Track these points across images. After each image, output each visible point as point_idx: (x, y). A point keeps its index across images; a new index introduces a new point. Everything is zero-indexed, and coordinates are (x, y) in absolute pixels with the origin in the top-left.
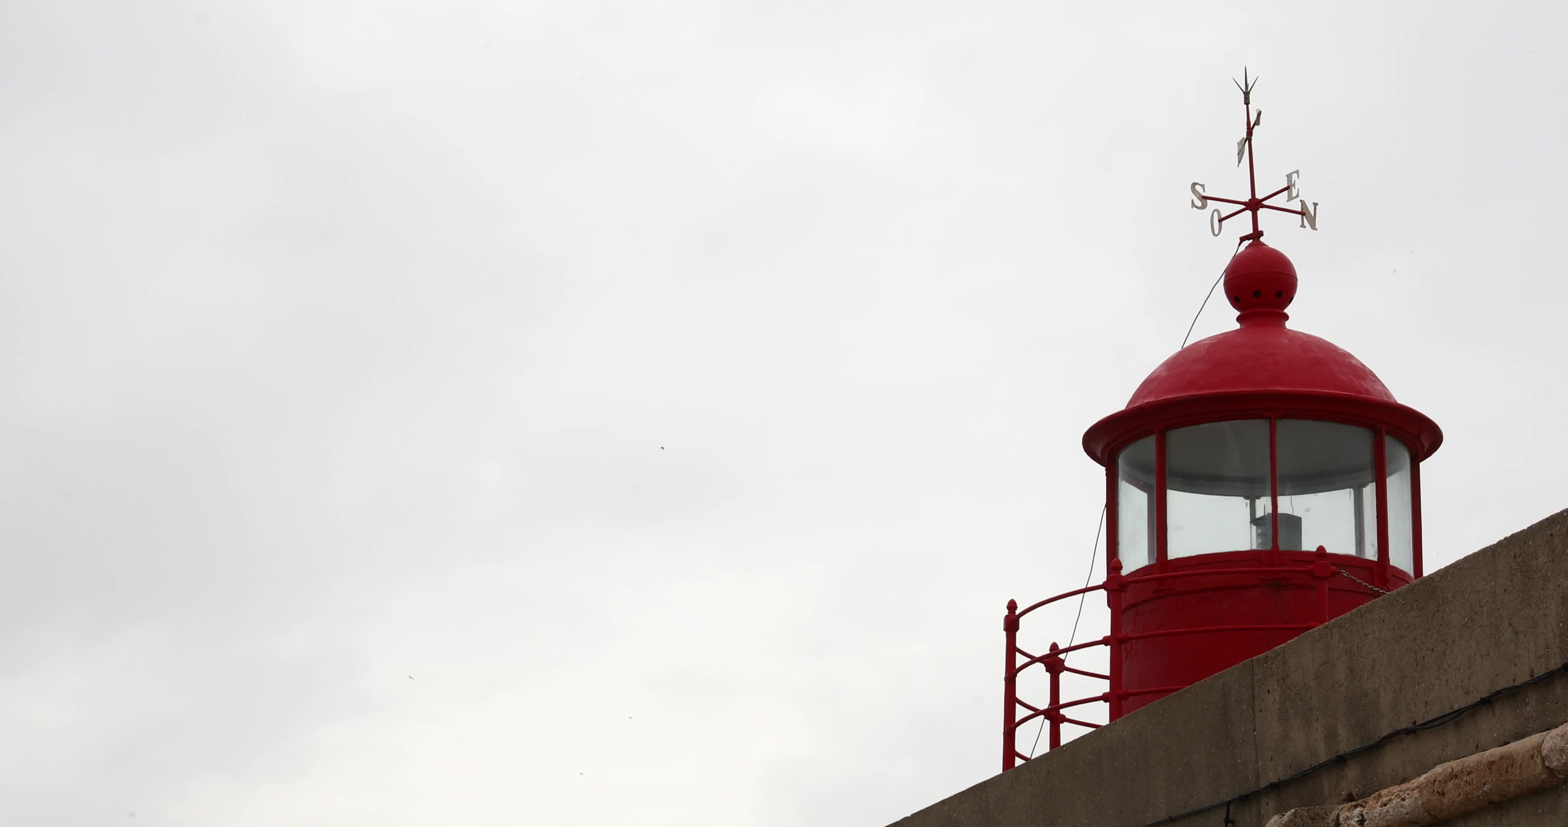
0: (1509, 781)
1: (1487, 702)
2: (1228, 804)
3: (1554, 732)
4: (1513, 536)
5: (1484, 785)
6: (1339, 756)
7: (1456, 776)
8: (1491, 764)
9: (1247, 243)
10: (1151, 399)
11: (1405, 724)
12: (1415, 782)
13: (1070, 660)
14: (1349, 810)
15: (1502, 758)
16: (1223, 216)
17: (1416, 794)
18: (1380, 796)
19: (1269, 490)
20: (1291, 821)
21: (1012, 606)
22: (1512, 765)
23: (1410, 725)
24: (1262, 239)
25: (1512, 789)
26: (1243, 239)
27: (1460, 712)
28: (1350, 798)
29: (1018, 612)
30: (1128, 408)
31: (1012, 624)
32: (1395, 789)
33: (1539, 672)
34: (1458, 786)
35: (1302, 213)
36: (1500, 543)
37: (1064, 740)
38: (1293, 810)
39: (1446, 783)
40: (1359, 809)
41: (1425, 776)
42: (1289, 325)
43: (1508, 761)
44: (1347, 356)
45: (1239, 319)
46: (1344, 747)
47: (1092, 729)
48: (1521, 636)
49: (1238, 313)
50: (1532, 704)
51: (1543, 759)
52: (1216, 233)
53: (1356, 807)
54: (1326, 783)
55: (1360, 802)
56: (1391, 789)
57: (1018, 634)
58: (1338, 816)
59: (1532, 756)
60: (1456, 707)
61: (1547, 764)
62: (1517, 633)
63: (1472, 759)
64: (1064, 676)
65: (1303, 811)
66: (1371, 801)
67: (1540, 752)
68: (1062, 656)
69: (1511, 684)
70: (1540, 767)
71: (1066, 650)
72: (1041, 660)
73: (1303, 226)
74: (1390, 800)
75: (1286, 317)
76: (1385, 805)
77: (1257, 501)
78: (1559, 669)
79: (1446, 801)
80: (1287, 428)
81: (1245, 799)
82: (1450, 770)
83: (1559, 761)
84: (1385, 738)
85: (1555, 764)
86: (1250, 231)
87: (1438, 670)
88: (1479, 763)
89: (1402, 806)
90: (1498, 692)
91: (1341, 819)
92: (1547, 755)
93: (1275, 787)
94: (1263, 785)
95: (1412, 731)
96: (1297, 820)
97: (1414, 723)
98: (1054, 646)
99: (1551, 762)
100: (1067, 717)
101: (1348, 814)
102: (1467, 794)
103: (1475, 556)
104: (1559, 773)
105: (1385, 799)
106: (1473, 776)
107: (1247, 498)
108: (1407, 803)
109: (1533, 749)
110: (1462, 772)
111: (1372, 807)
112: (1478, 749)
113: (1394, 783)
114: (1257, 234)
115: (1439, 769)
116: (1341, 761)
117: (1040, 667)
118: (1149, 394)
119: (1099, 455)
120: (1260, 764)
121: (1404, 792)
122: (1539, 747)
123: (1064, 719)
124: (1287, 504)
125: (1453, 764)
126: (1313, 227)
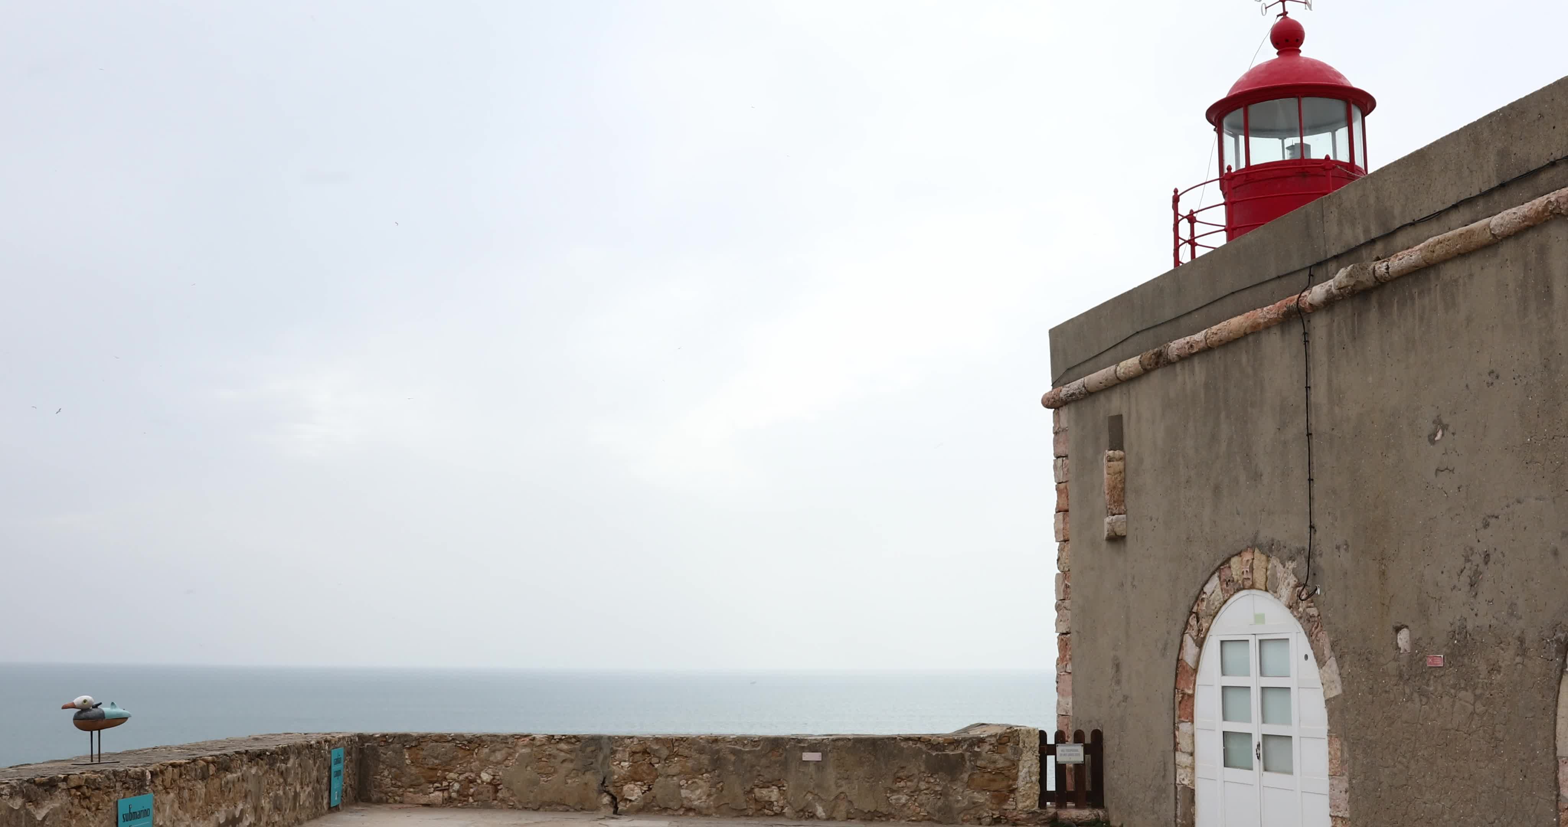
0: (1471, 242)
1: (1455, 207)
2: (1310, 267)
3: (1496, 217)
4: (1468, 125)
5: (1457, 245)
6: (1372, 239)
7: (1441, 242)
8: (1461, 235)
9: (1280, 17)
10: (1240, 91)
11: (1409, 221)
12: (1417, 248)
13: (1198, 216)
14: (1380, 264)
15: (1467, 231)
16: (1267, 6)
17: (1418, 253)
18: (1397, 256)
19: (1298, 133)
20: (1351, 270)
21: (1176, 191)
22: (1473, 235)
23: (1412, 221)
24: (1287, 15)
25: (1472, 246)
26: (1278, 16)
27: (1440, 212)
28: (1378, 259)
29: (1179, 194)
30: (1229, 95)
31: (1176, 200)
32: (1406, 252)
33: (1484, 189)
34: (1442, 247)
35: (1305, 3)
36: (1461, 129)
37: (1197, 255)
38: (1352, 265)
39: (1435, 246)
40: (1386, 263)
41: (1423, 244)
42: (1301, 55)
43: (1472, 232)
44: (1331, 67)
45: (1278, 54)
46: (1374, 235)
47: (1213, 249)
48: (1474, 172)
49: (1277, 51)
50: (1480, 206)
51: (1491, 230)
52: (1264, 14)
53: (1384, 262)
54: (1364, 253)
55: (1386, 259)
56: (1403, 252)
57: (1179, 204)
58: (1374, 267)
59: (1485, 229)
60: (1437, 210)
61: (1493, 232)
62: (1471, 172)
63: (1450, 234)
64: (1196, 224)
65: (1357, 265)
66: (1392, 258)
67: (1489, 227)
68: (1195, 215)
69: (1469, 197)
70: (1489, 234)
71: (1197, 212)
72: (1186, 217)
73: (1306, 9)
74: (1403, 258)
75: (1300, 51)
76: (1401, 259)
77: (1285, 140)
78: (1497, 186)
79: (1435, 255)
80: (1307, 102)
81: (1320, 264)
82: (1437, 240)
83: (1499, 230)
84: (1398, 229)
85: (1498, 231)
86: (1282, 12)
87: (1427, 193)
88: (1454, 235)
89: (1411, 259)
90: (1462, 201)
91: (1376, 268)
92: (1493, 228)
93: (1336, 257)
94: (1329, 257)
95: (1413, 224)
96: (1355, 269)
97: (1414, 220)
98: (1191, 211)
99: (1495, 231)
100: (1198, 243)
101: (1380, 266)
102: (1447, 251)
103: (1447, 137)
104: (1499, 236)
105: (1401, 257)
106: (1450, 241)
107: (1280, 139)
108: (1413, 257)
109: (1486, 225)
110: (1444, 240)
111: (1393, 261)
112: (1450, 229)
113: (1403, 249)
114: (1285, 13)
115: (1431, 240)
116: (1373, 241)
117: (1186, 220)
118: (1239, 89)
119: (1213, 120)
120: (1327, 247)
121: (1411, 252)
122: (1488, 225)
123: (1197, 244)
124: (1307, 140)
125: (1439, 237)
126: (1310, 9)
